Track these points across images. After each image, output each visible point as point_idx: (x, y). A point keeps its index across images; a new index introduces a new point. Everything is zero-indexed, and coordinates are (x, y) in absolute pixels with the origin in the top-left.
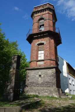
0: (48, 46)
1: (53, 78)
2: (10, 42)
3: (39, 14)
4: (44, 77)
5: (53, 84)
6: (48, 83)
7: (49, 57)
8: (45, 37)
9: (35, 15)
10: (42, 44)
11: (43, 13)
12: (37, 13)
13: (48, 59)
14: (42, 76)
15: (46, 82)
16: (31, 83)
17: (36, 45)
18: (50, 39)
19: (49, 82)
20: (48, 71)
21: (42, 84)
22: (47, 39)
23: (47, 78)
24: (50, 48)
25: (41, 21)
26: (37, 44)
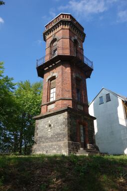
0: (60, 79)
1: (64, 126)
3: (52, 34)
4: (54, 127)
5: (64, 136)
6: (58, 134)
7: (61, 96)
8: (57, 67)
9: (47, 37)
10: (53, 78)
11: (56, 31)
12: (49, 34)
13: (59, 98)
14: (52, 126)
16: (40, 137)
17: (47, 81)
18: (64, 67)
19: (60, 134)
20: (59, 118)
21: (52, 137)
22: (59, 69)
23: (58, 128)
25: (55, 44)
26: (49, 80)
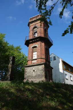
0: (40, 48)
1: (42, 71)
2: (14, 47)
3: (34, 24)
5: (43, 76)
6: (39, 75)
7: (40, 57)
8: (37, 42)
9: (31, 25)
10: (36, 47)
11: (36, 23)
12: (32, 23)
14: (35, 71)
15: (38, 75)
16: (28, 76)
18: (41, 43)
20: (39, 67)
21: (35, 76)
22: (39, 43)
23: (39, 72)
24: (41, 50)
25: (35, 29)
26: (32, 48)
